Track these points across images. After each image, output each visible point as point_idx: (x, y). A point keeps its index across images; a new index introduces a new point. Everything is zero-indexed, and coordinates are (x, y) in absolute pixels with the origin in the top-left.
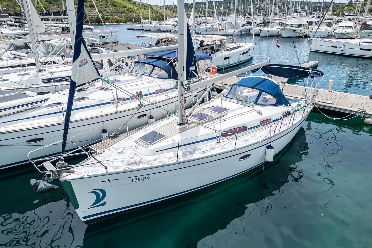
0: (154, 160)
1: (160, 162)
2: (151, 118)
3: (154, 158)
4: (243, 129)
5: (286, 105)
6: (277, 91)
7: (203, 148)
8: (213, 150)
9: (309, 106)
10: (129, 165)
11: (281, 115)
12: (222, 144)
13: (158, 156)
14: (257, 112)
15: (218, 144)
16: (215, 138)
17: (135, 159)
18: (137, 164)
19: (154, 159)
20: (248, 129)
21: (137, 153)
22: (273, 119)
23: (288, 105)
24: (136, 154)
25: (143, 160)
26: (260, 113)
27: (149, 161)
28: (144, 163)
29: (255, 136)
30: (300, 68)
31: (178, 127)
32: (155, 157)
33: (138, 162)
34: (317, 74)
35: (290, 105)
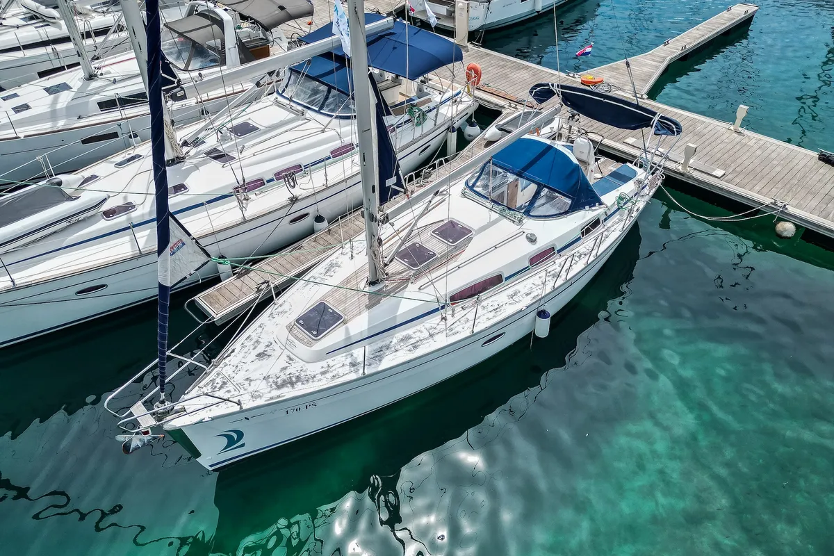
0: (323, 373)
1: (334, 376)
2: (319, 219)
3: (322, 367)
4: (496, 280)
5: (592, 204)
6: (573, 181)
7: (414, 336)
8: (431, 340)
9: (646, 191)
10: (279, 387)
11: (578, 234)
12: (450, 320)
13: (330, 361)
14: (527, 238)
15: (443, 323)
16: (437, 310)
17: (288, 372)
18: (292, 384)
19: (323, 370)
20: (504, 279)
21: (292, 356)
22: (559, 248)
23: (597, 204)
24: (291, 359)
25: (303, 374)
26: (532, 239)
27: (315, 376)
28: (305, 382)
29: (516, 294)
30: (637, 107)
31: (367, 289)
32: (324, 364)
33: (294, 379)
34: (668, 129)
35: (601, 204)
